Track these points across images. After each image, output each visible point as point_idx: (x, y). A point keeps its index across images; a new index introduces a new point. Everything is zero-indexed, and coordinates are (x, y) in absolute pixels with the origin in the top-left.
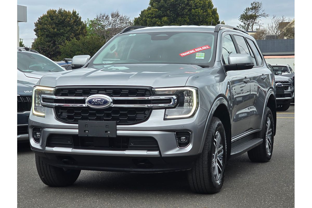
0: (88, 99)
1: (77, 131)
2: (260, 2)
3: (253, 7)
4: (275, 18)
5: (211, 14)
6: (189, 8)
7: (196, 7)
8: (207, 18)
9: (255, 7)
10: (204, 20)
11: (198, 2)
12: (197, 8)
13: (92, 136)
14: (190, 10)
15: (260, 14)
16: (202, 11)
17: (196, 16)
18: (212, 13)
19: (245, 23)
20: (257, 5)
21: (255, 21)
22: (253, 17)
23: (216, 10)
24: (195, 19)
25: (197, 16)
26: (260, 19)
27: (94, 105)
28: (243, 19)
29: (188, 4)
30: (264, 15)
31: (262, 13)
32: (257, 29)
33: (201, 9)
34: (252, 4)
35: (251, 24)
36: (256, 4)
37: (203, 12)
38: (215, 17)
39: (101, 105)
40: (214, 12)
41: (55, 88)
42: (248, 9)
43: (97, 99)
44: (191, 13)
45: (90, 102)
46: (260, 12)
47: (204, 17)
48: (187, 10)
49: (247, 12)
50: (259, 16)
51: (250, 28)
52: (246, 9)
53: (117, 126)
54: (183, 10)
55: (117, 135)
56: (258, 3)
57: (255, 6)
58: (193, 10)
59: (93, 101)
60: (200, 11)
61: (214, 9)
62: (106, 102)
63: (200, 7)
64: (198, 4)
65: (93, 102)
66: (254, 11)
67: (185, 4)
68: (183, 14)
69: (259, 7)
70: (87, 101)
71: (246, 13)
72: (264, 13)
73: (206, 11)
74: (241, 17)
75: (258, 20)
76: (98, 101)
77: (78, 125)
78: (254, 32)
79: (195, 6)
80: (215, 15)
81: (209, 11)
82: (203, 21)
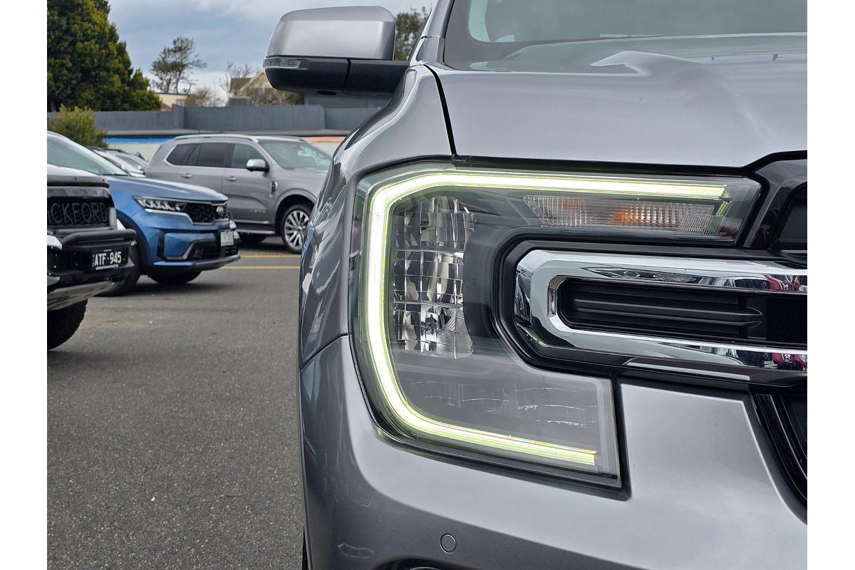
2: (190, 39)
3: (176, 47)
4: (232, 68)
5: (116, 52)
6: (70, 38)
7: (86, 38)
8: (107, 61)
9: (181, 48)
10: (103, 64)
11: (90, 27)
12: (88, 41)
14: (73, 43)
15: (191, 61)
16: (98, 46)
17: (86, 55)
18: (117, 50)
19: (162, 79)
20: (185, 45)
21: (182, 75)
22: (178, 68)
23: (125, 46)
24: (83, 62)
25: (89, 55)
26: (191, 70)
28: (157, 71)
29: (67, 31)
30: (199, 65)
31: (196, 60)
32: (185, 91)
33: (96, 43)
34: (175, 42)
35: (174, 80)
36: (182, 42)
37: (100, 49)
38: (123, 59)
40: (121, 50)
42: (167, 52)
44: (74, 50)
46: (191, 57)
47: (101, 59)
48: (67, 43)
49: (165, 57)
50: (190, 66)
51: (172, 88)
52: (164, 51)
54: (58, 43)
56: (187, 39)
57: (180, 45)
58: (79, 45)
60: (93, 46)
61: (120, 44)
63: (93, 37)
64: (89, 32)
66: (178, 55)
67: (62, 31)
68: (59, 52)
69: (188, 49)
71: (163, 59)
72: (198, 61)
73: (106, 47)
74: (155, 67)
75: (186, 73)
78: (180, 94)
79: (84, 36)
80: (123, 57)
81: (112, 47)
82: (99, 66)
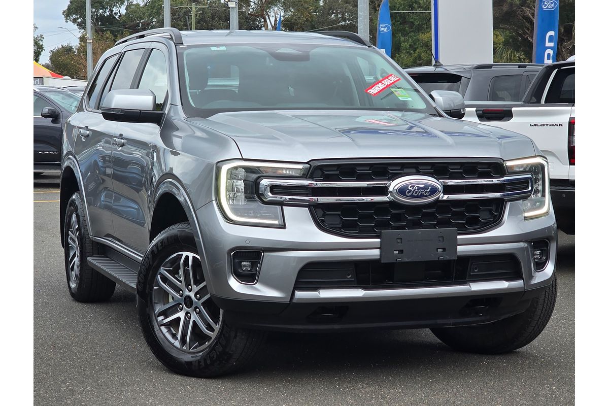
0: (394, 185)
1: (377, 252)
13: (409, 260)
27: (412, 196)
39: (426, 196)
41: (307, 163)
43: (416, 185)
45: (402, 191)
53: (459, 237)
55: (458, 254)
59: (410, 188)
62: (434, 191)
65: (410, 191)
70: (391, 189)
76: (419, 188)
77: (378, 240)
